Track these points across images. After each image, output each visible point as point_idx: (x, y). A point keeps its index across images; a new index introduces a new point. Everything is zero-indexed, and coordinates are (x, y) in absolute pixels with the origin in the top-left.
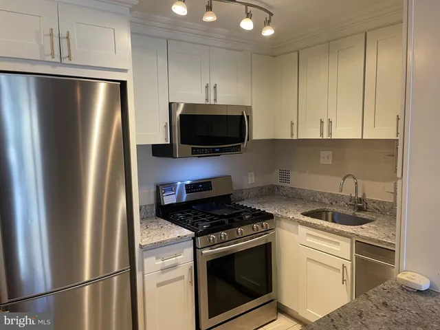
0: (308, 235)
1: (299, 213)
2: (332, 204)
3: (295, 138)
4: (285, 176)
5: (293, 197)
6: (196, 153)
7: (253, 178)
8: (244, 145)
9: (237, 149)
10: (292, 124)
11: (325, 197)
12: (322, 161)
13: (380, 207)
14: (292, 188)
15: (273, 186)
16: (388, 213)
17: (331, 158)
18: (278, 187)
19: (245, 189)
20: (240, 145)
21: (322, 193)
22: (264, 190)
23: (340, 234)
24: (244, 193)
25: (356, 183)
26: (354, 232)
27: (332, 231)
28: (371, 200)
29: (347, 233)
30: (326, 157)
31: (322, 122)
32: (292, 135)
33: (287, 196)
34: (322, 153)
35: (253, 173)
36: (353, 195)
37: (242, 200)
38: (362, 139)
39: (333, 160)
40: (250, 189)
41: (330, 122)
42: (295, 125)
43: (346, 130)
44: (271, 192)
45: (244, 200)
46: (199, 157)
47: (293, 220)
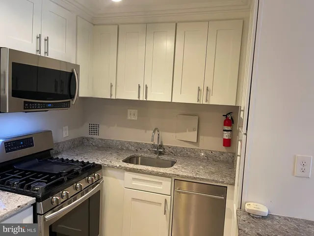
0: (134, 179)
1: (121, 161)
2: (137, 150)
3: (113, 97)
4: (94, 129)
5: (102, 147)
6: (28, 108)
7: (67, 132)
8: (73, 102)
9: (67, 105)
10: (112, 86)
11: (132, 146)
12: (129, 118)
13: (174, 151)
14: (101, 139)
15: (83, 138)
16: (179, 155)
17: (136, 114)
18: (88, 139)
19: (60, 143)
20: (70, 102)
21: (129, 143)
22: (76, 142)
23: (164, 175)
24: (60, 146)
25: (159, 135)
26: (174, 173)
27: (157, 174)
28: (168, 146)
29: (170, 174)
30: (132, 115)
31: (139, 87)
32: (111, 95)
33: (97, 146)
34: (129, 111)
35: (67, 127)
36: (156, 143)
37: (58, 153)
38: (171, 103)
39: (138, 116)
40: (64, 142)
41: (147, 87)
42: (114, 87)
43: (159, 94)
44: (81, 144)
45: (60, 152)
46: (26, 112)
47: (120, 168)
